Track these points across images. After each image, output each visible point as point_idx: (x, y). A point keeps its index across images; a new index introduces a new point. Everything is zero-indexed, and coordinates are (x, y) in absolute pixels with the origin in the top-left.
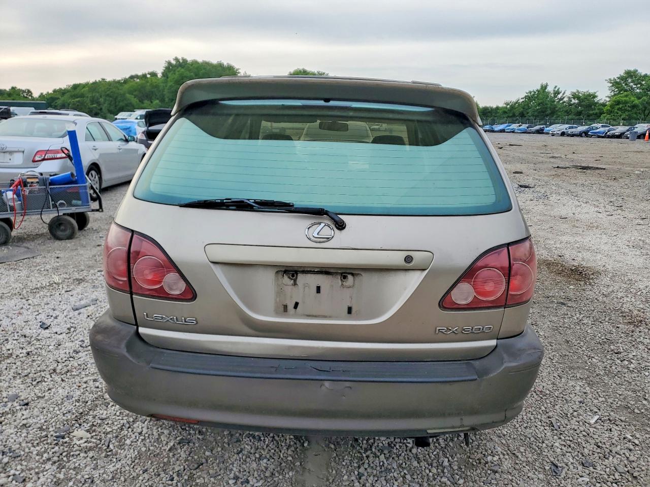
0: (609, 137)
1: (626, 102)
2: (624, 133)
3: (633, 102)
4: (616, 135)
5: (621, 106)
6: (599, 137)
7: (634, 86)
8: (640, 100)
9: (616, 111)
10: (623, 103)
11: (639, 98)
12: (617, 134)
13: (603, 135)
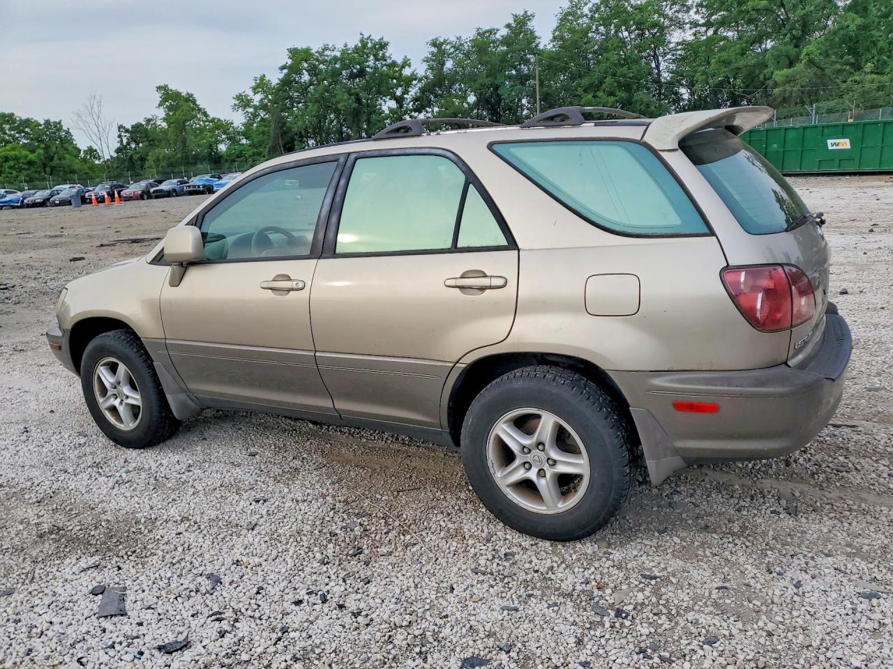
0: (28, 206)
1: (16, 158)
2: (48, 199)
3: (27, 157)
4: (38, 203)
5: (12, 163)
6: (14, 207)
7: (17, 135)
8: (36, 154)
9: (7, 170)
10: (14, 159)
11: (33, 151)
12: (39, 201)
13: (19, 204)
